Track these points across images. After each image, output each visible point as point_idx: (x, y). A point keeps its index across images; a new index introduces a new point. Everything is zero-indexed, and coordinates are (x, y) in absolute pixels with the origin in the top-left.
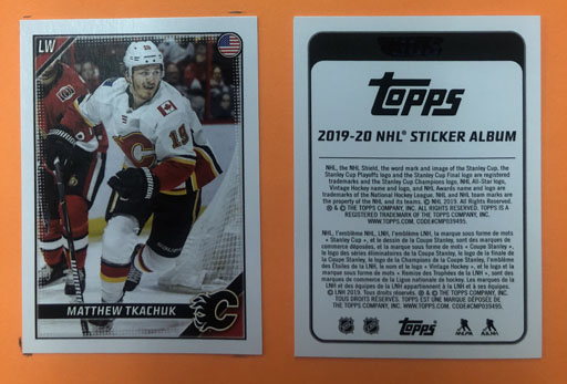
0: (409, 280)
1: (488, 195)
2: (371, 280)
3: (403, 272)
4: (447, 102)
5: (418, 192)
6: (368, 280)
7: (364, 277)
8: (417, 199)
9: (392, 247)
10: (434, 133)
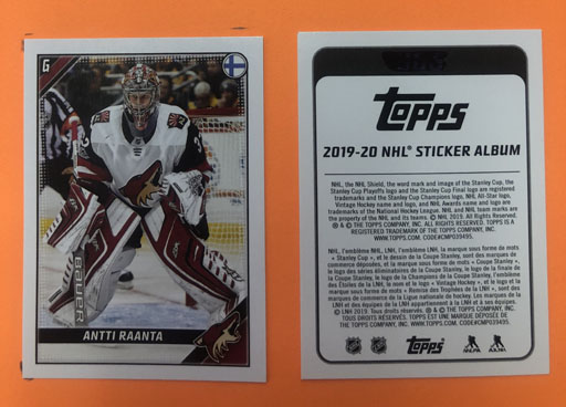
0: (416, 297)
1: (494, 209)
2: (378, 298)
3: (410, 290)
4: (452, 117)
5: (424, 208)
6: (374, 298)
7: (372, 295)
8: (423, 215)
9: (399, 264)
10: (439, 148)
